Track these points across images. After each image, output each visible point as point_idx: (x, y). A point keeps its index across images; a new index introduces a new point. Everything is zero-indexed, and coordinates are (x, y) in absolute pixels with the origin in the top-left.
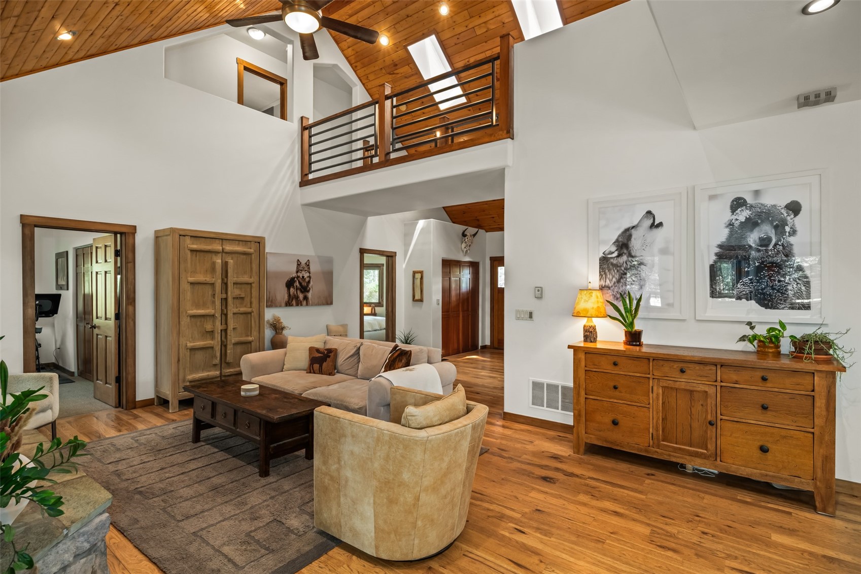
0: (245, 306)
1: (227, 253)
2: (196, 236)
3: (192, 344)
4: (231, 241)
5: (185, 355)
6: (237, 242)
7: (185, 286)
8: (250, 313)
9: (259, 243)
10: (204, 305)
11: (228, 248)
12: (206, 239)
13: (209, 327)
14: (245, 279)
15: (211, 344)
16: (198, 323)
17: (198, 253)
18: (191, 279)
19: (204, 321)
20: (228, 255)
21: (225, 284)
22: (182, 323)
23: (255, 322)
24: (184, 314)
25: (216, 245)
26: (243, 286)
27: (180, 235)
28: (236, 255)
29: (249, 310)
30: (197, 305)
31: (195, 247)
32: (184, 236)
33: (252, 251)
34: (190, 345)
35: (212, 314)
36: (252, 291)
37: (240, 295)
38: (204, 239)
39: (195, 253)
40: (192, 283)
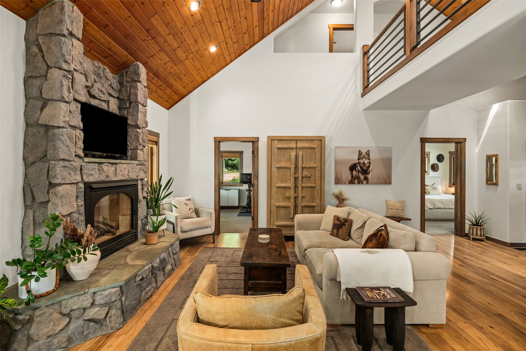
0: (311, 183)
1: (299, 148)
2: (281, 140)
3: (278, 204)
4: (300, 141)
5: (274, 209)
6: (306, 141)
7: (274, 169)
8: (314, 187)
9: (321, 140)
10: (285, 181)
11: (300, 145)
12: (287, 141)
13: (288, 195)
14: (312, 164)
15: (289, 205)
16: (282, 192)
17: (282, 150)
18: (278, 166)
19: (285, 191)
20: (300, 150)
21: (296, 167)
22: (273, 191)
23: (318, 194)
24: (274, 185)
25: (292, 144)
26: (310, 169)
27: (272, 140)
28: (305, 149)
29: (314, 185)
30: (282, 182)
31: (279, 146)
32: (274, 140)
33: (315, 146)
34: (277, 204)
35: (289, 186)
36: (316, 173)
37: (307, 175)
38: (285, 141)
39: (280, 150)
40: (278, 168)
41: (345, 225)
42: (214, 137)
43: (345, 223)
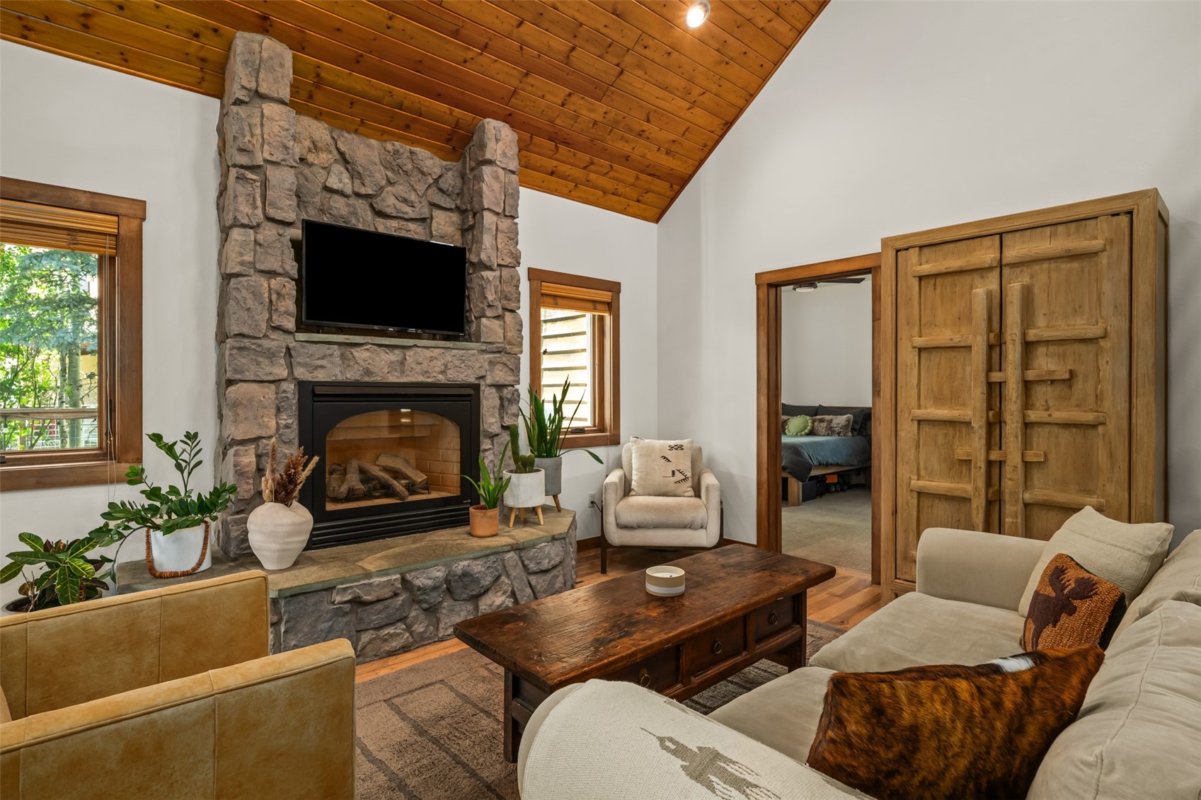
0: (1078, 406)
1: (1013, 265)
2: (931, 243)
3: (921, 483)
4: (1018, 234)
5: (907, 502)
6: (1048, 230)
7: (908, 357)
8: (1094, 426)
9: (1130, 213)
10: (955, 398)
11: (1015, 251)
12: (959, 244)
13: (960, 452)
14: (1081, 326)
15: (966, 491)
16: (940, 439)
17: (939, 280)
18: (919, 342)
19: (954, 437)
20: (1018, 270)
21: (996, 347)
22: (902, 434)
23: (1111, 455)
24: (907, 415)
25: (983, 252)
26: (1069, 349)
27: (898, 251)
28: (1046, 266)
29: (1089, 417)
30: (939, 400)
31: (926, 268)
32: (907, 249)
33: (1097, 244)
34: (915, 483)
35: (967, 419)
36: (1102, 363)
37: (1051, 372)
38: (951, 246)
39: (932, 281)
40: (920, 350)
41: (1072, 611)
42: (756, 274)
43: (1076, 603)
